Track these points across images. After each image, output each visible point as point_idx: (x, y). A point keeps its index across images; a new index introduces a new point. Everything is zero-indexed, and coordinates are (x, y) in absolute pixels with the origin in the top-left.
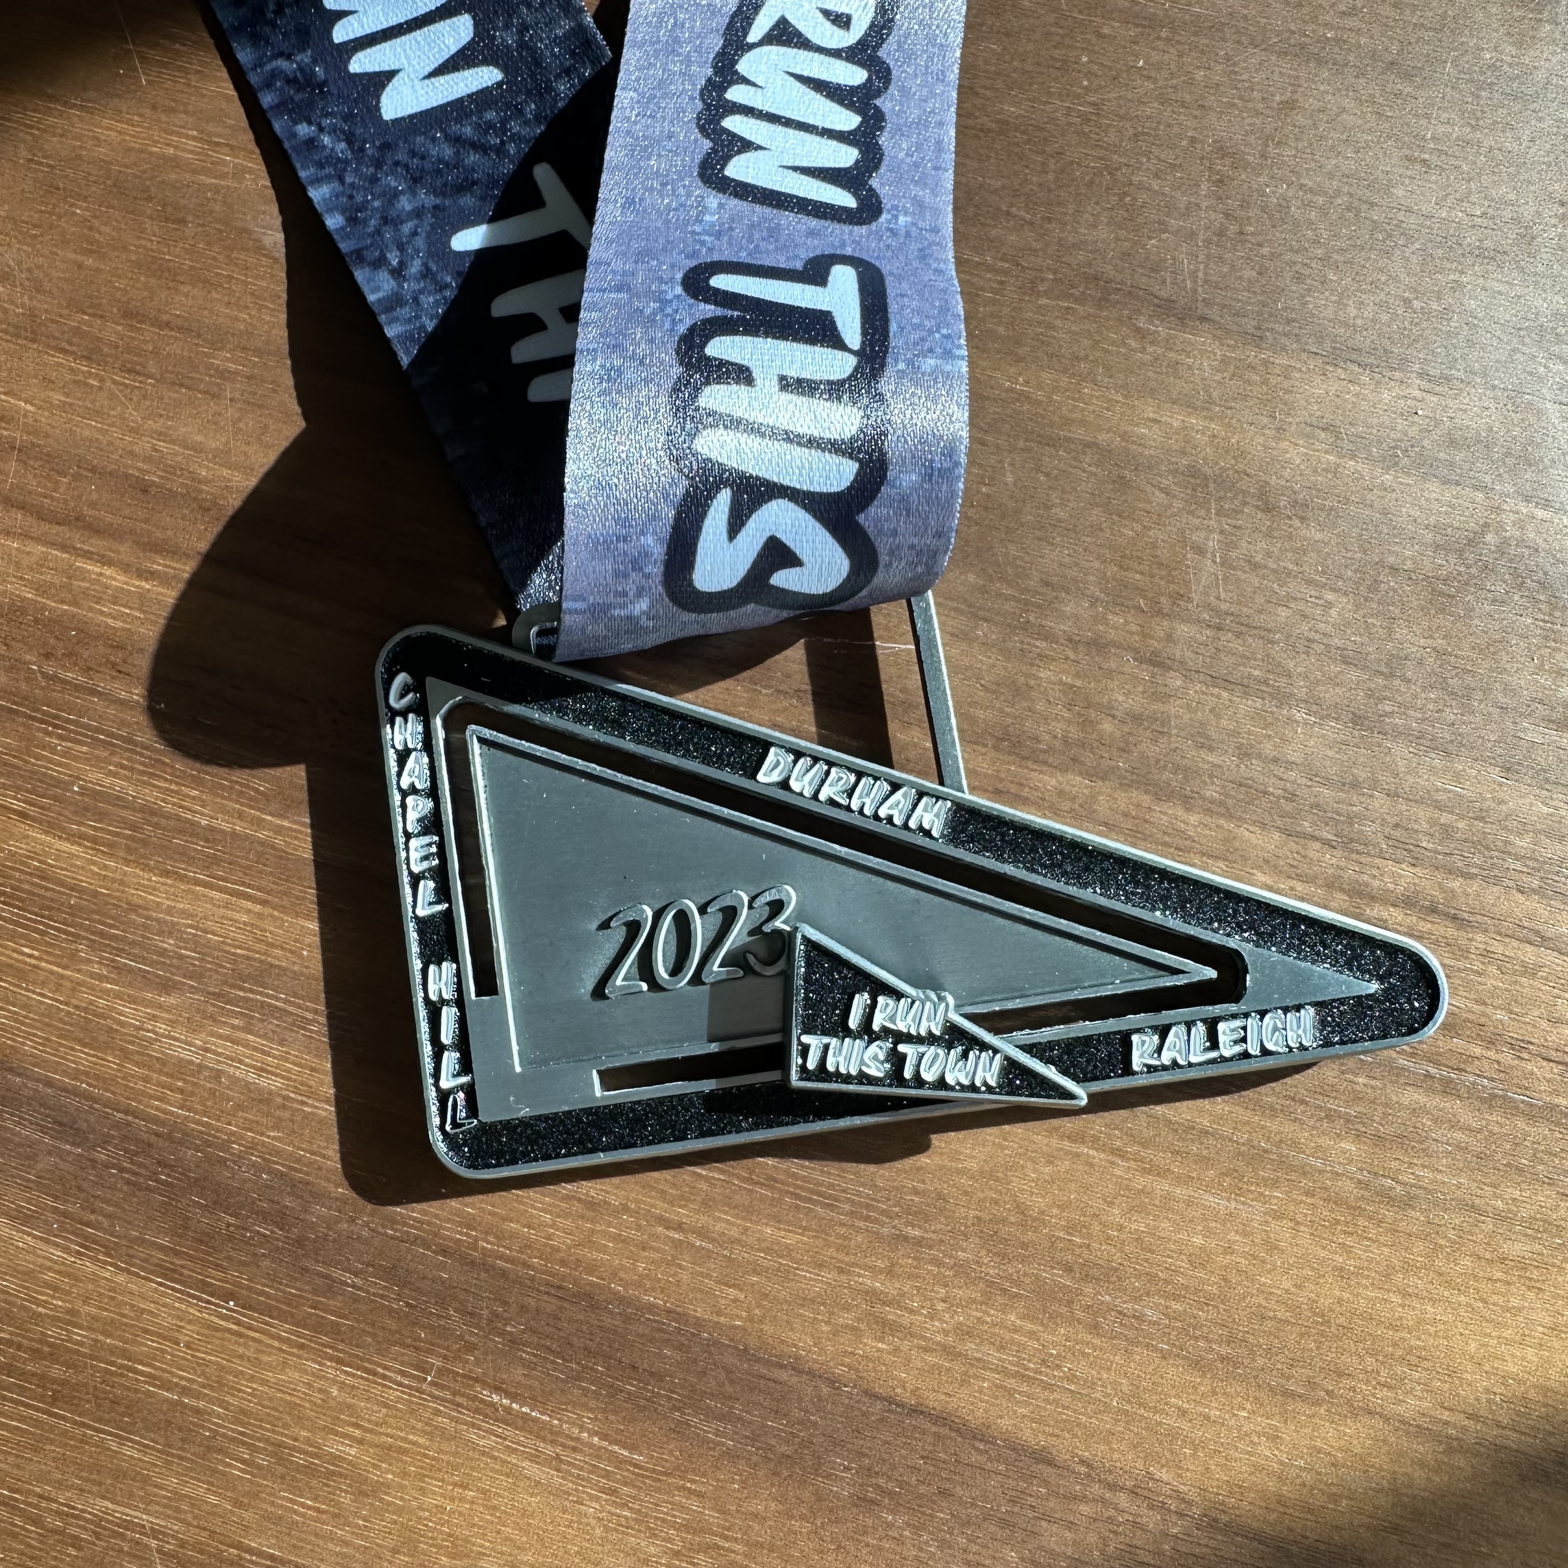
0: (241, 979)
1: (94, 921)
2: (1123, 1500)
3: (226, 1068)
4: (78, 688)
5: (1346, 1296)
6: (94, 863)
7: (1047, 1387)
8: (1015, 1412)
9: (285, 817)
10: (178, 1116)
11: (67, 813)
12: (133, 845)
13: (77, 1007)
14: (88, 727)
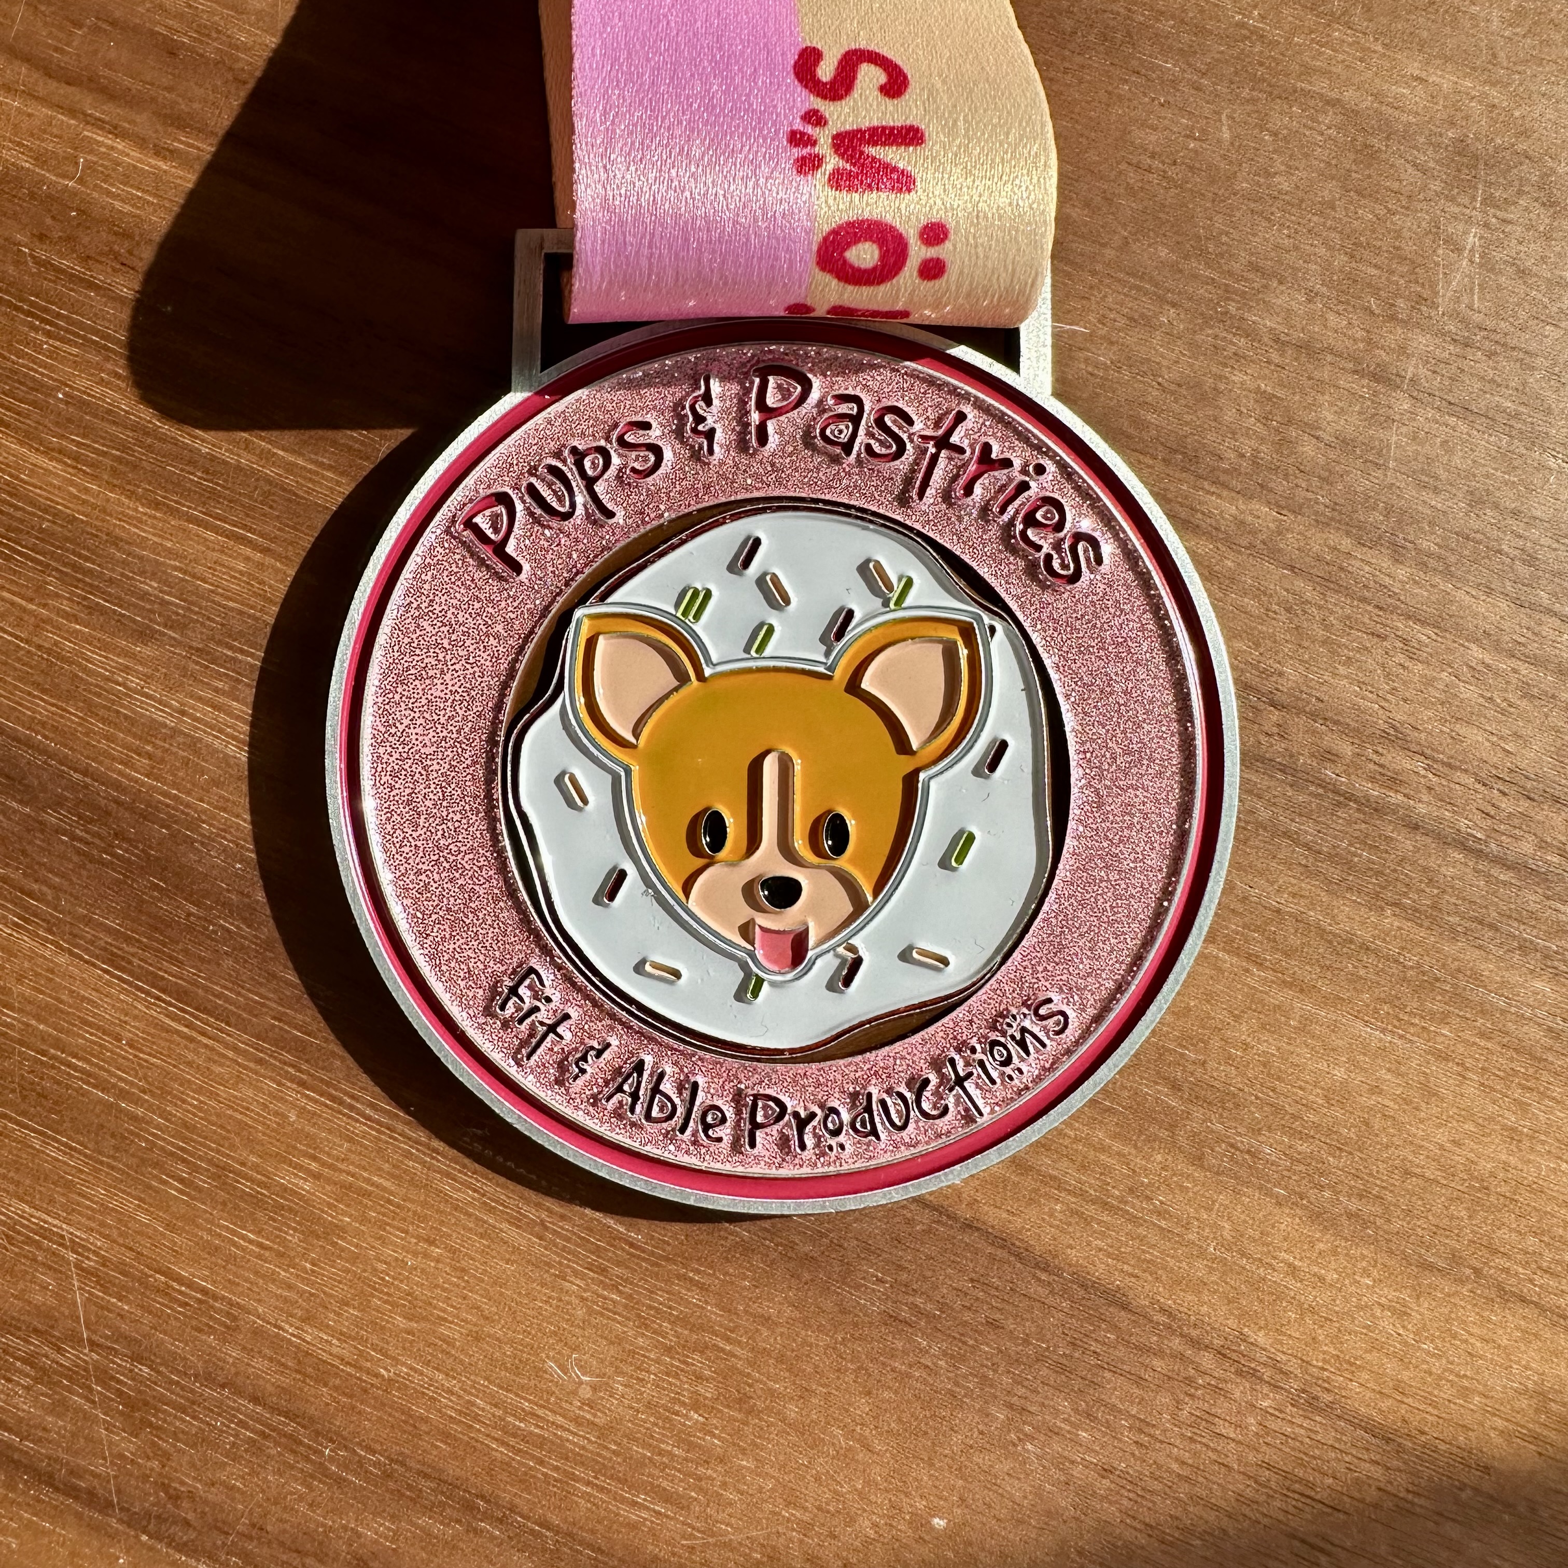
0: (230, 636)
1: (67, 550)
2: (1207, 1360)
3: (204, 736)
4: (73, 278)
5: (1513, 1161)
6: (72, 483)
7: (1133, 1219)
8: (1089, 1244)
9: (300, 454)
10: (143, 784)
11: (47, 422)
12: (122, 468)
13: (39, 647)
14: (81, 326)
